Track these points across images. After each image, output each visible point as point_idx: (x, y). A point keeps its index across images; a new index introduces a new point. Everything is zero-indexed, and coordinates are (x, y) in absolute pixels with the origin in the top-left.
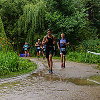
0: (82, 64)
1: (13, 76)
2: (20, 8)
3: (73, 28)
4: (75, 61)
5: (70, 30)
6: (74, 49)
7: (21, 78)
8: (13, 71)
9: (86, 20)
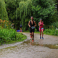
0: (53, 36)
1: (13, 43)
2: (17, 3)
3: (48, 15)
4: (49, 35)
5: (46, 17)
6: (48, 28)
7: (17, 44)
8: (13, 40)
9: (55, 10)
